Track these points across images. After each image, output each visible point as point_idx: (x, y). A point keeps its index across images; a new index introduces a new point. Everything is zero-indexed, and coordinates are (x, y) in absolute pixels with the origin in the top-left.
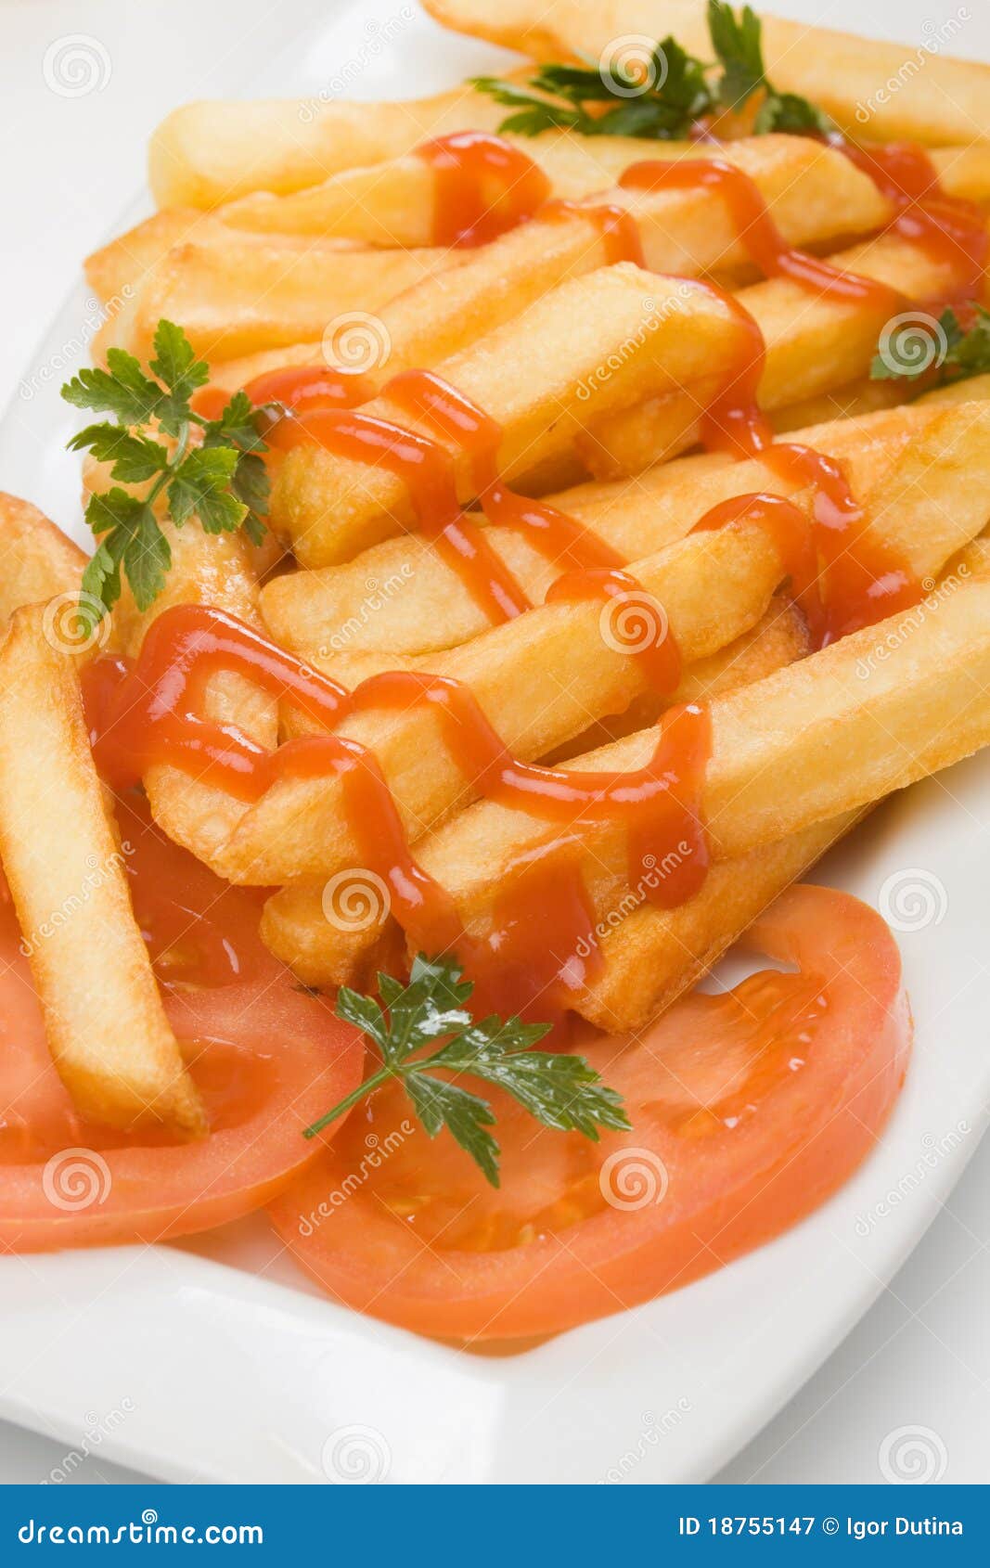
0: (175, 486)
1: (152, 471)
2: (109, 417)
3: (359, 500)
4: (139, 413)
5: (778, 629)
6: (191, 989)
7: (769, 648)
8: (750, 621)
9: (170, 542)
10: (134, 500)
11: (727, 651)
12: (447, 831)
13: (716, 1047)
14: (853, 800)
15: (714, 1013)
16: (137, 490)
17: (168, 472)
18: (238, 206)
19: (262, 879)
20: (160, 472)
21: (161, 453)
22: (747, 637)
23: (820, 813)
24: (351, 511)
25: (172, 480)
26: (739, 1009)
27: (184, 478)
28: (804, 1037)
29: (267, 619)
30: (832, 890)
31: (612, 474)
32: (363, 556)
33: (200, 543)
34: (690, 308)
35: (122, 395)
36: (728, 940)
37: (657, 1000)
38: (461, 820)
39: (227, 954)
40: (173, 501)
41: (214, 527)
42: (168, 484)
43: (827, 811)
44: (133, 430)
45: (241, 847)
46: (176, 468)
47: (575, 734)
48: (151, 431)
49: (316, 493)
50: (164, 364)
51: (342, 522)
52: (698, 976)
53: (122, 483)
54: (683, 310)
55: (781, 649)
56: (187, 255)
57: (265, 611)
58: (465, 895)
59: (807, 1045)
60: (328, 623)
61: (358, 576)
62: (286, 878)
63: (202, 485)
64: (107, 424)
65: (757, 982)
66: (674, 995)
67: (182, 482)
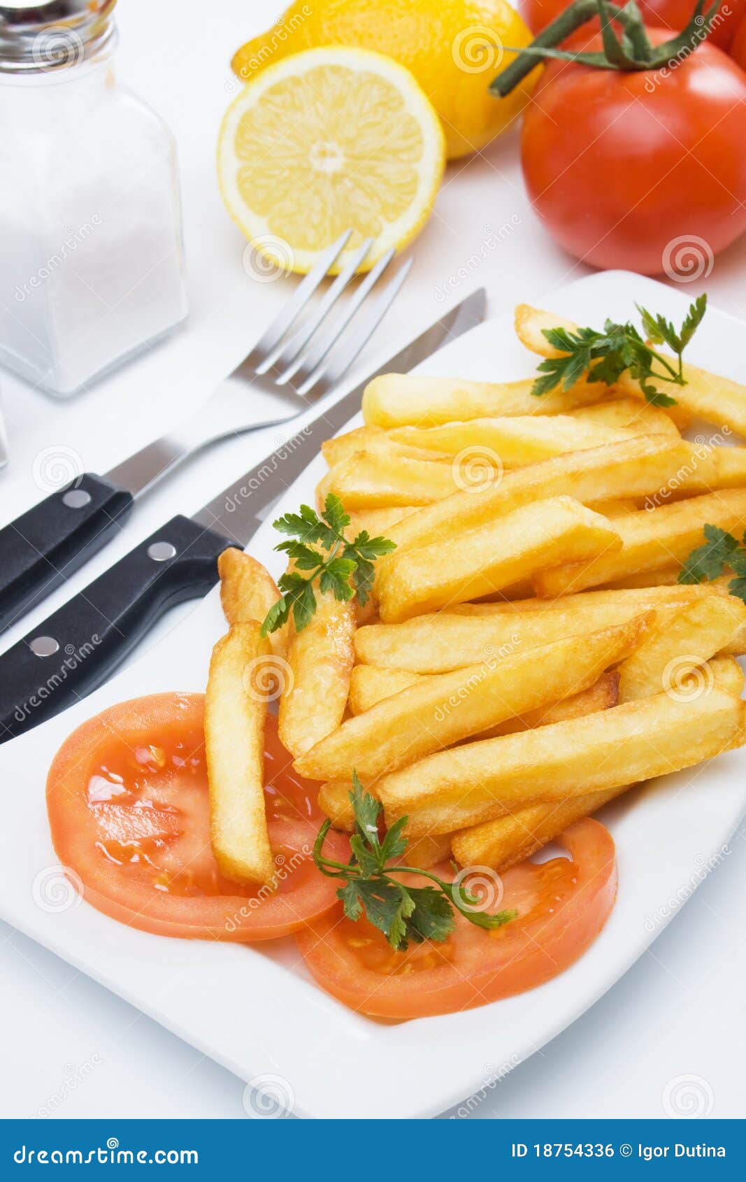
0: (325, 575)
1: (316, 565)
2: (297, 538)
3: (410, 595)
4: (313, 537)
5: (602, 690)
6: (286, 819)
7: (595, 698)
8: (588, 685)
9: (317, 600)
10: (304, 579)
11: (573, 698)
12: (414, 766)
13: (525, 892)
14: (615, 784)
15: (531, 874)
16: (305, 574)
17: (323, 566)
18: (397, 431)
19: (317, 776)
20: (319, 566)
21: (321, 558)
22: (587, 692)
23: (597, 787)
24: (405, 599)
25: (324, 570)
26: (542, 874)
27: (330, 571)
28: (558, 898)
29: (356, 646)
30: (601, 825)
31: (545, 597)
32: (409, 621)
33: (333, 602)
34: (591, 523)
35: (306, 527)
36: (546, 839)
37: (504, 863)
38: (423, 761)
39: (307, 805)
40: (322, 581)
41: (339, 597)
42: (321, 573)
43: (601, 786)
44: (308, 546)
45: (309, 760)
46: (328, 565)
47: (487, 728)
48: (317, 546)
49: (392, 587)
50: (330, 513)
51: (401, 603)
52: (527, 855)
53: (299, 569)
54: (587, 524)
55: (602, 700)
56: (361, 455)
57: (356, 641)
58: (414, 799)
59: (557, 902)
60: (384, 652)
61: (403, 631)
62: (328, 777)
63: (337, 575)
64: (295, 540)
65: (556, 862)
66: (511, 862)
67: (328, 572)
